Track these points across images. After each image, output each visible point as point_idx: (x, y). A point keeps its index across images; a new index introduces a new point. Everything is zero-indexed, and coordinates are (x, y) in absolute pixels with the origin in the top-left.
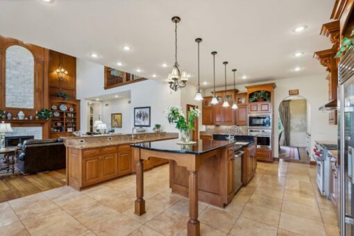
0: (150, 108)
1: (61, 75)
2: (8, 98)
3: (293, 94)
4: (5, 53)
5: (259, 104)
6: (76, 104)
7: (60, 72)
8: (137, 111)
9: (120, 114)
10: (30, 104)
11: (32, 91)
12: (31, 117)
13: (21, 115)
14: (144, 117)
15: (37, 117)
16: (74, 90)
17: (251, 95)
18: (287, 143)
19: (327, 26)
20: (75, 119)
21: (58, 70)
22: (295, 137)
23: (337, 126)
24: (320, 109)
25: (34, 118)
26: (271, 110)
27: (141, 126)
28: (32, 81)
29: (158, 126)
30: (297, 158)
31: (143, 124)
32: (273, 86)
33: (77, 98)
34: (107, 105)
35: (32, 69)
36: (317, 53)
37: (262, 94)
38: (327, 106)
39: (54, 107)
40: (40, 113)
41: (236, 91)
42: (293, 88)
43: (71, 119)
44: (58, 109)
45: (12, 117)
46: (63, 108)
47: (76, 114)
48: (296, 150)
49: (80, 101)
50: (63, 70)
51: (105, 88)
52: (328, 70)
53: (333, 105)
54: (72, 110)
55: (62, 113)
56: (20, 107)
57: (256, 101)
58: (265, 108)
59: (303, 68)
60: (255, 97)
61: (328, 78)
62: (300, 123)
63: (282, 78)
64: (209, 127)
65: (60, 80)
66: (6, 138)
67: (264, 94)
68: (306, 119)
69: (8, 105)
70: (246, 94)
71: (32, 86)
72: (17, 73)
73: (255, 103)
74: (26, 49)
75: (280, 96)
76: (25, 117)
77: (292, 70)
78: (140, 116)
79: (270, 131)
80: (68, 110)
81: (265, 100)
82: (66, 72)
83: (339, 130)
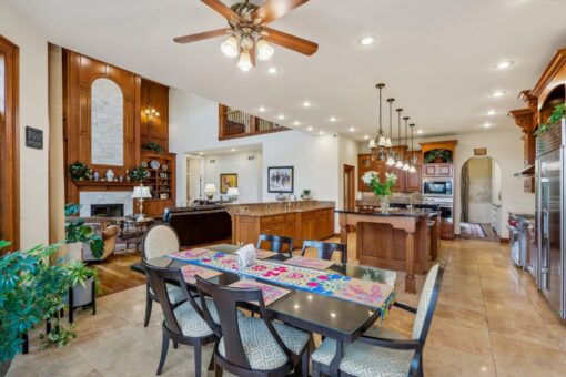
0: (292, 168)
1: (151, 117)
2: (95, 151)
3: (479, 154)
4: (90, 88)
5: (437, 166)
6: (170, 160)
7: (150, 114)
8: (272, 171)
9: (235, 174)
10: (118, 160)
11: (121, 141)
12: (121, 178)
13: (110, 175)
14: (284, 180)
15: (128, 178)
16: (166, 139)
17: (427, 154)
18: (465, 218)
19: (526, 93)
20: (169, 181)
21: (147, 111)
22: (476, 209)
23: (534, 195)
24: (516, 175)
25: (125, 180)
26: (452, 174)
27: (281, 192)
28: (122, 127)
29: (307, 192)
30: (482, 235)
31: (281, 188)
32: (455, 143)
33: (171, 151)
34: (213, 161)
35: (121, 110)
36: (513, 112)
37: (441, 152)
38: (524, 173)
39: (145, 164)
40: (131, 173)
41: (406, 147)
42: (479, 146)
43: (164, 181)
44: (149, 167)
45: (100, 178)
46: (155, 165)
47: (171, 173)
48: (478, 227)
49: (175, 155)
50: (153, 111)
51: (220, 139)
52: (525, 131)
53: (530, 172)
54: (165, 167)
55: (153, 173)
56: (110, 164)
57: (433, 162)
58: (445, 170)
59: (494, 125)
60: (431, 157)
61: (523, 138)
62: (482, 190)
63: (465, 133)
64: (366, 194)
65: (149, 126)
66: (92, 206)
67: (444, 154)
68: (490, 185)
69: (95, 161)
70: (420, 152)
71: (121, 134)
72: (103, 116)
73: (433, 165)
74: (112, 82)
75: (463, 155)
76: (115, 177)
77: (481, 126)
78: (277, 178)
79: (451, 200)
80: (161, 168)
81: (445, 161)
82: (157, 114)
83: (537, 199)
